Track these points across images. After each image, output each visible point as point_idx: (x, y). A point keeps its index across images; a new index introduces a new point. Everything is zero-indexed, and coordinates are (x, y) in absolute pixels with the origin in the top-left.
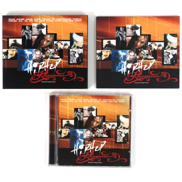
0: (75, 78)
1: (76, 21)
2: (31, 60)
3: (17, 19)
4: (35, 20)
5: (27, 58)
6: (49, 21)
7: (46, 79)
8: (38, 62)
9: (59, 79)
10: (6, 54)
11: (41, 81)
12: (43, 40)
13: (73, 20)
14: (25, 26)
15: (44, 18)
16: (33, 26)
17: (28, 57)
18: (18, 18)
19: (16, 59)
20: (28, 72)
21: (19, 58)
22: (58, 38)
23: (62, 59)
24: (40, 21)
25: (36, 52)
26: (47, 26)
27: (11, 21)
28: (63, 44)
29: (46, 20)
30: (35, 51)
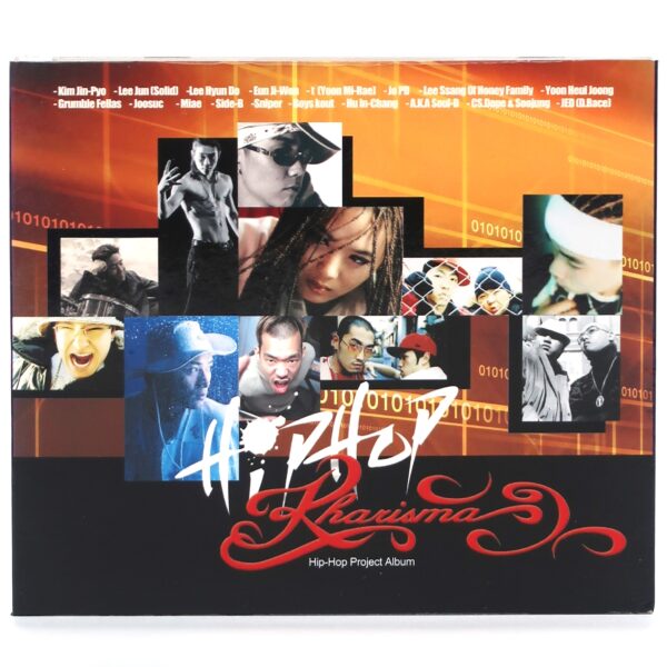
0: (558, 533)
1: (567, 103)
2: (226, 402)
3: (127, 92)
4: (262, 98)
5: (200, 382)
6: (364, 104)
7: (338, 539)
8: (284, 414)
9: (438, 542)
10: (40, 350)
11: (305, 558)
12: (323, 249)
13: (544, 97)
14: (187, 144)
15: (326, 84)
16: (241, 144)
17: (208, 376)
18: (131, 85)
19: (117, 392)
20: (208, 490)
21: (134, 387)
22: (433, 231)
23: (461, 387)
24: (296, 104)
25: (266, 337)
26: (348, 141)
27: (73, 105)
28: (473, 275)
29: (339, 100)
30: (260, 332)
